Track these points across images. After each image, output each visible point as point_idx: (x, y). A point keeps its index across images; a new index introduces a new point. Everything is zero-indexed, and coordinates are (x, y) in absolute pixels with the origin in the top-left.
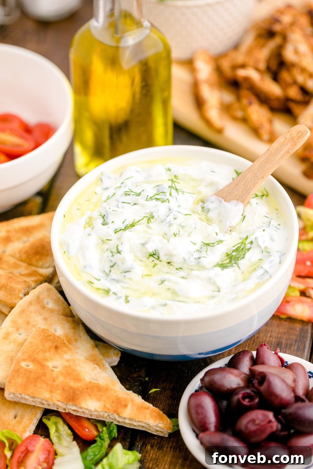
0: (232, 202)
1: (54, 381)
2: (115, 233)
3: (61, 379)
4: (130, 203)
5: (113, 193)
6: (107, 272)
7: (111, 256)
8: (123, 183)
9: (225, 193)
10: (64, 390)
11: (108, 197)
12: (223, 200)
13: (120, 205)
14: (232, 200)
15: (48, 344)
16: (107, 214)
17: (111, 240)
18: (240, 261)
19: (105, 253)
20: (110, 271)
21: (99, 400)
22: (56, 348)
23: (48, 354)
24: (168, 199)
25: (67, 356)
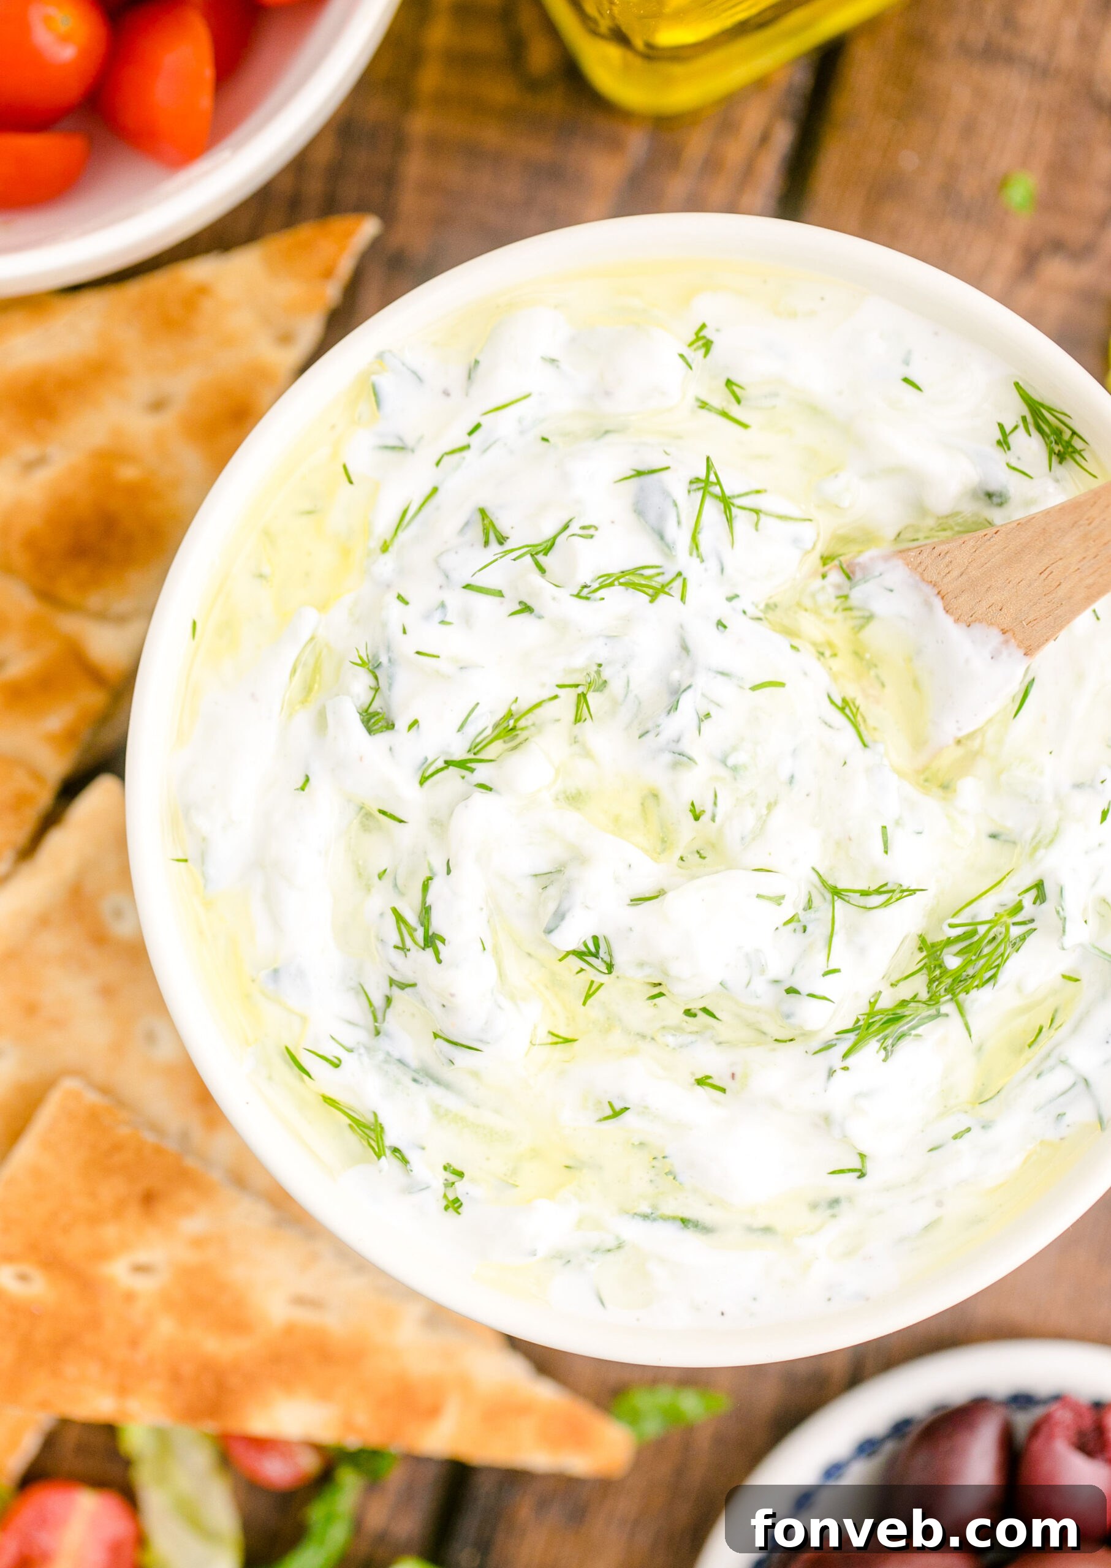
0: (978, 629)
1: (134, 1343)
2: (421, 783)
3: (166, 1327)
4: (500, 594)
5: (427, 489)
6: (378, 1001)
7: (396, 947)
8: (478, 427)
9: (955, 573)
10: (176, 1378)
11: (405, 512)
12: (938, 604)
13: (456, 599)
14: (980, 621)
15: (111, 1190)
16: (390, 660)
17: (401, 821)
18: (974, 993)
19: (368, 888)
20: (388, 1000)
21: (324, 1394)
22: (149, 1199)
23: (110, 1232)
24: (679, 574)
25: (193, 1225)
